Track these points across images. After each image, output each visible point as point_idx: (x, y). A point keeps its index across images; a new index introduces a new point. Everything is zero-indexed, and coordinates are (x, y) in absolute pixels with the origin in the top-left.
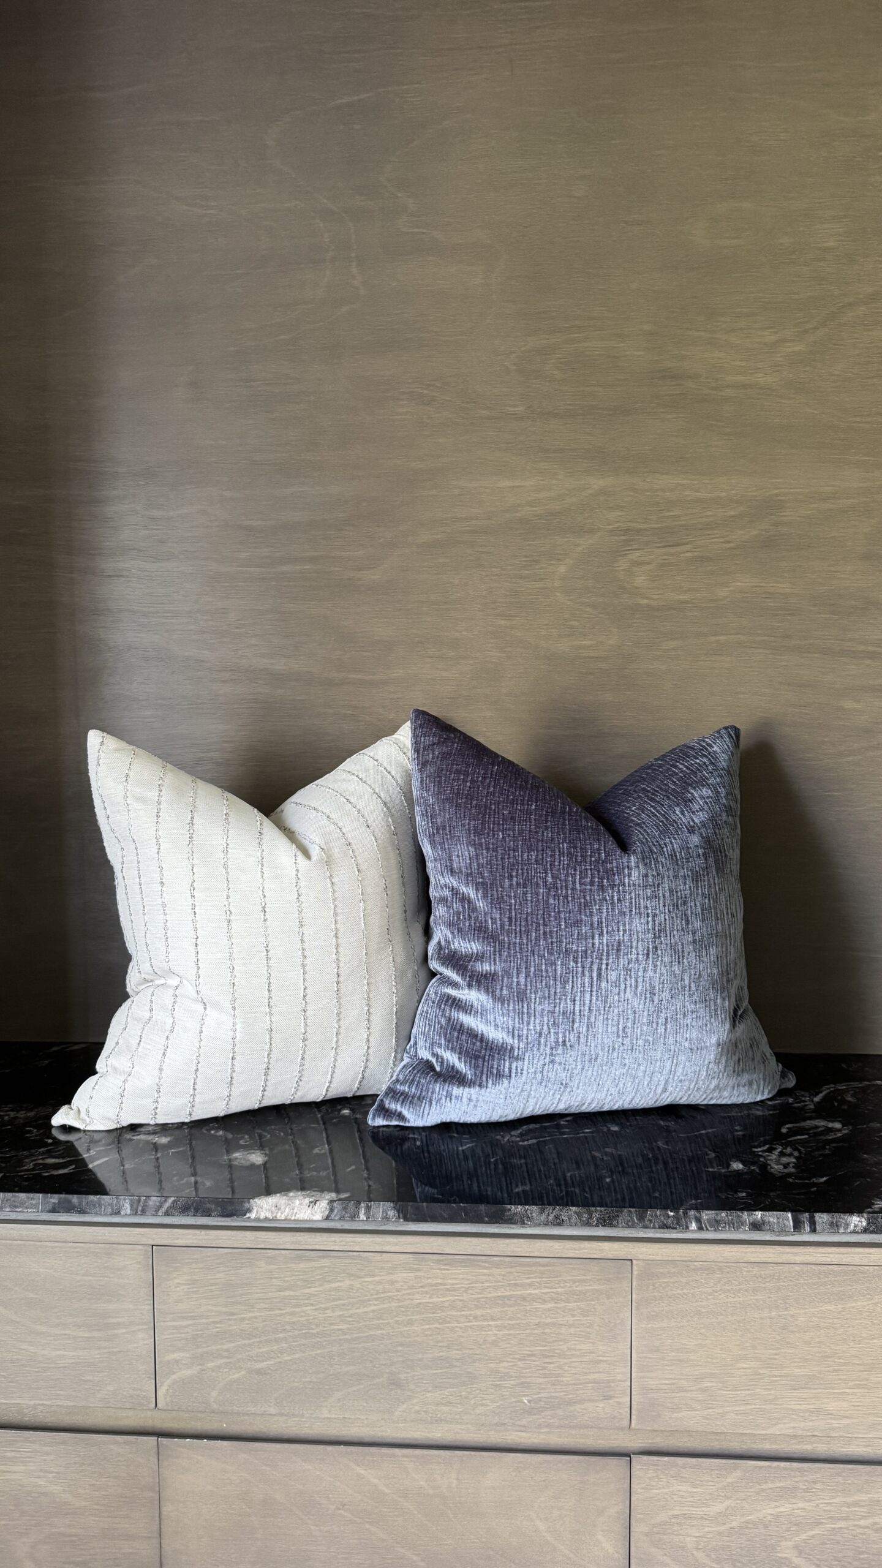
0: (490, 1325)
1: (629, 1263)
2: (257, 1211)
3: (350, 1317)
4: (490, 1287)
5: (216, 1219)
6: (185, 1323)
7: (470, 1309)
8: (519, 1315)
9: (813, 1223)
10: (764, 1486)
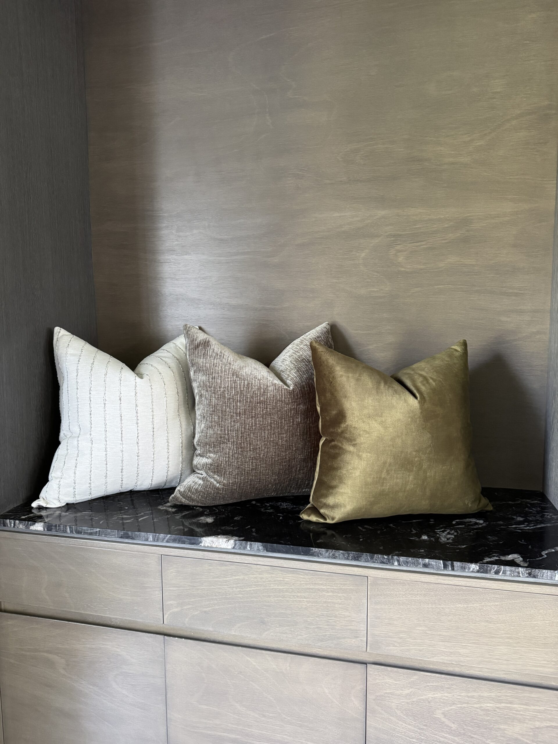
0: (304, 601)
1: (366, 578)
2: (204, 543)
3: (243, 592)
4: (303, 583)
5: (188, 545)
6: (175, 589)
7: (295, 593)
8: (317, 597)
9: (453, 566)
10: (428, 684)
